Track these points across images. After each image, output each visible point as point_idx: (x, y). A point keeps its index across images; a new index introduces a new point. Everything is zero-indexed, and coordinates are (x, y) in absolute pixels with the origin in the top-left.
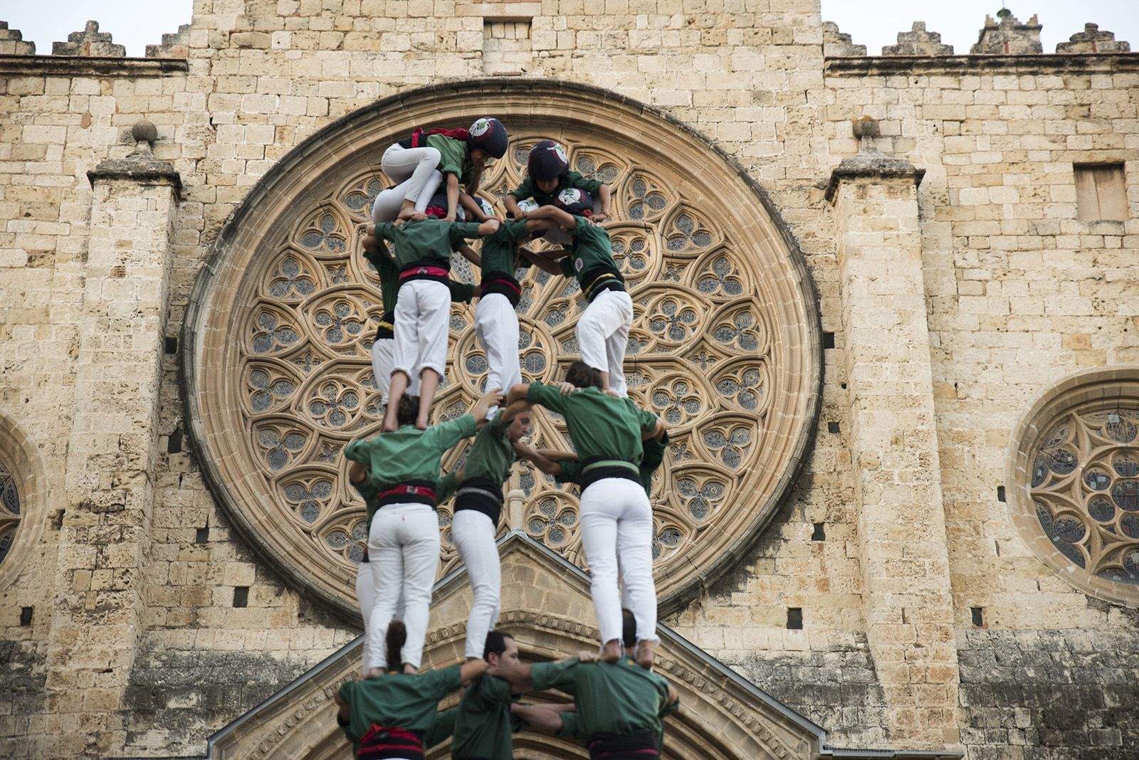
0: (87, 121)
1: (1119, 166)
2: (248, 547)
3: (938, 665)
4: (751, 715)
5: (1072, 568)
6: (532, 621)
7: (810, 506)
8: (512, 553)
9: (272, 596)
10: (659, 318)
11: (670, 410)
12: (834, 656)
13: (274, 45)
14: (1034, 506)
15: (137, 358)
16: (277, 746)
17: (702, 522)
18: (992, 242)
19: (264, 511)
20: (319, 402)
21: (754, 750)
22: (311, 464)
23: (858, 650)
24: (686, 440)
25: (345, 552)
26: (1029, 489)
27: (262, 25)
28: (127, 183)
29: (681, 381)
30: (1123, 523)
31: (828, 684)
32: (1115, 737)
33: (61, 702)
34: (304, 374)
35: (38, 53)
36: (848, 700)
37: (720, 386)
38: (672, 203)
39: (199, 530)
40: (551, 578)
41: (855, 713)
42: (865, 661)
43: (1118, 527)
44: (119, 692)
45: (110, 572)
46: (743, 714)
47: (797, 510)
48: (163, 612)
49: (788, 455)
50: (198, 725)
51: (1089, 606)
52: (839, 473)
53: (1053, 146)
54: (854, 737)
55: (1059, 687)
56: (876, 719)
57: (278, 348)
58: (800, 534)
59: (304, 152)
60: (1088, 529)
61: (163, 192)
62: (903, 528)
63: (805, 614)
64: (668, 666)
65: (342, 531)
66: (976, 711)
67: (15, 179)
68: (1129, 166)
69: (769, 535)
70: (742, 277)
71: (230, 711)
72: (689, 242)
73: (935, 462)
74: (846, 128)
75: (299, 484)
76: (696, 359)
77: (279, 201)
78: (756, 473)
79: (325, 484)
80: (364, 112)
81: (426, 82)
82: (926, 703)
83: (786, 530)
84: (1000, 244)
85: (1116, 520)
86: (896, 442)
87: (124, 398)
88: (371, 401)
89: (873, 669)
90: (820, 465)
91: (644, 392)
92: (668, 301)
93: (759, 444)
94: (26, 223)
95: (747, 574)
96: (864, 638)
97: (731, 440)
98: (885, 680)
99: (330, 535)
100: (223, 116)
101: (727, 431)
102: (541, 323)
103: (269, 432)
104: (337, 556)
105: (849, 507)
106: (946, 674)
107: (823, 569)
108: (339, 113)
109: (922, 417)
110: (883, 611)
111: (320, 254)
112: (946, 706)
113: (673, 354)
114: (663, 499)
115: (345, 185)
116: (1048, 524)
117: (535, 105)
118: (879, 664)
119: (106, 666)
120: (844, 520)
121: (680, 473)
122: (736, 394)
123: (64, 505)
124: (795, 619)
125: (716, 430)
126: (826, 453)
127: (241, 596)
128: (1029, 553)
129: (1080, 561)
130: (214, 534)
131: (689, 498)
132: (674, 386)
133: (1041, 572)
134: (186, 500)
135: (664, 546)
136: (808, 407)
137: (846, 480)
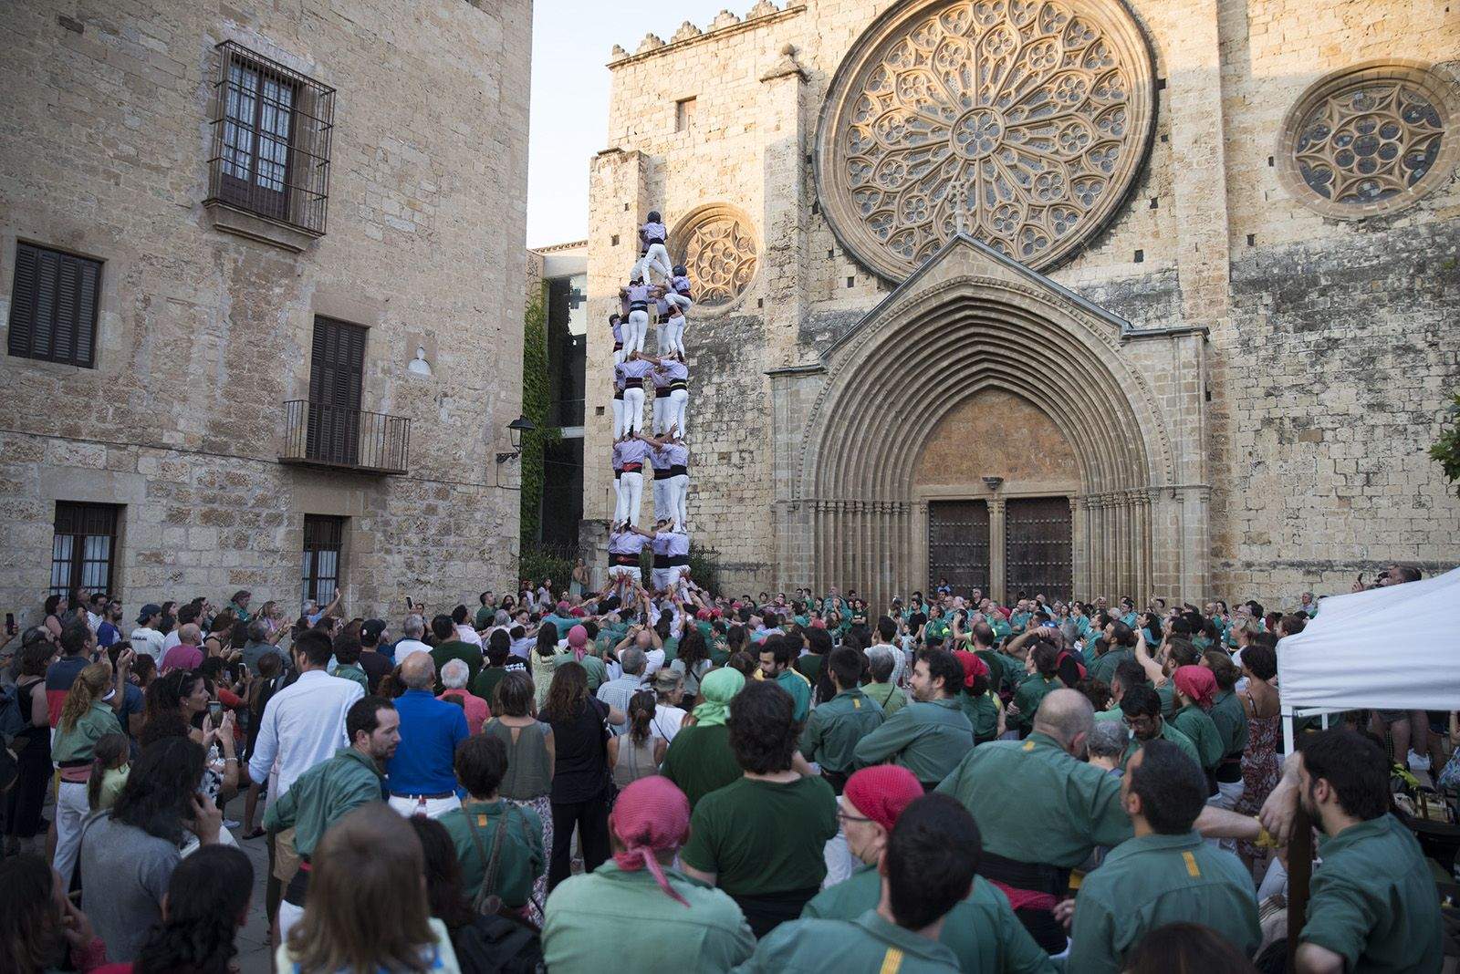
0: (764, 51)
2: (852, 257)
3: (1216, 273)
5: (1319, 200)
6: (971, 280)
7: (1149, 189)
8: (957, 246)
9: (865, 280)
10: (1063, 91)
11: (1070, 144)
12: (1158, 276)
14: (1298, 165)
15: (788, 170)
16: (851, 358)
17: (1087, 209)
19: (859, 238)
20: (884, 174)
22: (884, 208)
23: (1172, 270)
24: (1079, 162)
25: (902, 252)
26: (1295, 154)
28: (778, 80)
29: (1076, 126)
30: (1359, 165)
31: (1151, 292)
32: (1326, 302)
33: (772, 342)
34: (875, 161)
35: (741, 21)
36: (1161, 300)
37: (1100, 124)
38: (1069, 17)
39: (829, 252)
40: (979, 256)
41: (1165, 307)
42: (1175, 276)
43: (1355, 169)
44: (795, 335)
45: (786, 279)
46: (1083, 318)
47: (1141, 193)
49: (1135, 161)
51: (1324, 223)
52: (1167, 166)
54: (1164, 321)
55: (1292, 278)
56: (1177, 309)
57: (862, 150)
58: (1143, 206)
59: (863, 40)
60: (1334, 173)
61: (794, 79)
62: (1198, 195)
63: (1144, 252)
65: (899, 243)
66: (1238, 298)
70: (1112, 54)
72: (1080, 40)
73: (1220, 150)
75: (877, 221)
76: (1085, 111)
78: (1118, 174)
79: (890, 219)
80: (890, 9)
82: (1208, 297)
83: (1134, 205)
85: (1354, 164)
86: (1196, 142)
87: (785, 192)
89: (1178, 280)
90: (1155, 163)
91: (1055, 136)
92: (1067, 80)
93: (1121, 156)
94: (742, 111)
95: (1111, 234)
96: (1177, 263)
97: (1106, 156)
98: (1183, 287)
99: (894, 245)
100: (824, 30)
101: (1104, 151)
103: (860, 195)
105: (1171, 186)
106: (1221, 278)
107: (1156, 225)
108: (880, 12)
109: (1213, 123)
110: (1186, 246)
112: (1220, 297)
113: (1072, 110)
114: (1067, 197)
115: (888, 52)
116: (1306, 174)
118: (1181, 277)
119: (789, 324)
120: (1169, 194)
121: (1077, 181)
122: (1109, 128)
124: (1139, 257)
125: (1097, 152)
126: (1159, 153)
127: (851, 281)
128: (1287, 196)
129: (1327, 194)
130: (836, 253)
131: (1083, 195)
132: (1072, 130)
133: (1294, 207)
134: (822, 237)
135: (1068, 224)
136: (1147, 129)
137: (1171, 170)
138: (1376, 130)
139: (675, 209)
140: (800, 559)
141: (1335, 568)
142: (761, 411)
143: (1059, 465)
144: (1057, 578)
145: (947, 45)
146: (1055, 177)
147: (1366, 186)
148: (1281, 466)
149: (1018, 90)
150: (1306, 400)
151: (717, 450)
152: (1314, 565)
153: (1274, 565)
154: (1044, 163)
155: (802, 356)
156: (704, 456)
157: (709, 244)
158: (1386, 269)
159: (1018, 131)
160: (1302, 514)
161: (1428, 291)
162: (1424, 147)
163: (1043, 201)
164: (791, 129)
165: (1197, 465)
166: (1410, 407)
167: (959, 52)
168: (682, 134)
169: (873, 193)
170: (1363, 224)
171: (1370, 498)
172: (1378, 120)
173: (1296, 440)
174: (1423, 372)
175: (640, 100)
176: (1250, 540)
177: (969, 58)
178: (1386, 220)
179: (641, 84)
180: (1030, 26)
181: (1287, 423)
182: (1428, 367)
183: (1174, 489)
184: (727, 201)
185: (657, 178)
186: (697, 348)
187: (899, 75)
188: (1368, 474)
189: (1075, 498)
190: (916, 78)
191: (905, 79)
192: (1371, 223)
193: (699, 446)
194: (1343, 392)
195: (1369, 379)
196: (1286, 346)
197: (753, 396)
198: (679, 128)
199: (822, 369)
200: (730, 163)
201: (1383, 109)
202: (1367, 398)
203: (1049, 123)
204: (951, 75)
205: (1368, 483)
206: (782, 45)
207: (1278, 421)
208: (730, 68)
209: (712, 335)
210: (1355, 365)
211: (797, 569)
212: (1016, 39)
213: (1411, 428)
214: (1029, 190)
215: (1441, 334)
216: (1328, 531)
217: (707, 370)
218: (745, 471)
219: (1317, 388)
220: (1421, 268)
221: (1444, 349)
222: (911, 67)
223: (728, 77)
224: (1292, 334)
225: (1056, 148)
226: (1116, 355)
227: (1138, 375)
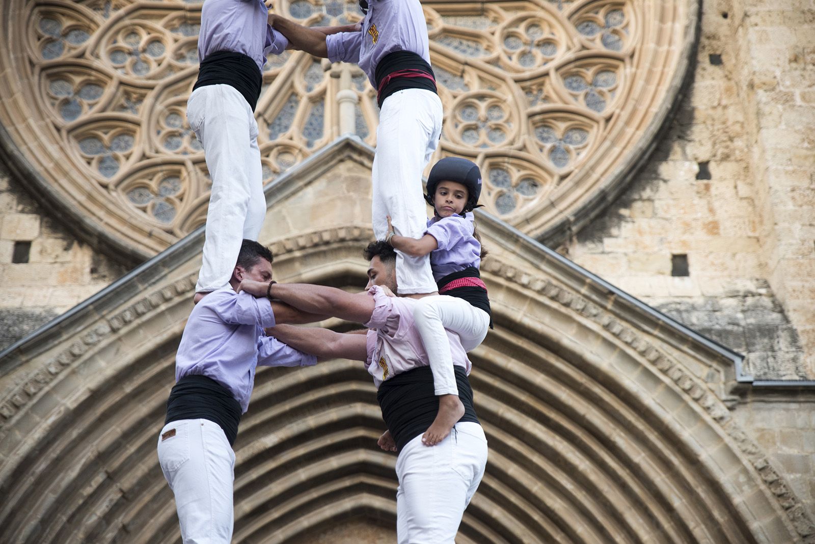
2: (32, 197)
4: (644, 341)
7: (691, 144)
8: (342, 161)
9: (59, 250)
11: (523, 54)
12: (733, 302)
16: (47, 389)
17: (564, 171)
20: (119, 50)
21: (650, 383)
22: (109, 113)
23: (760, 295)
24: (542, 84)
25: (149, 210)
29: (534, 24)
31: (730, 328)
36: (754, 344)
37: (581, 27)
41: (764, 359)
42: (770, 305)
46: (635, 340)
47: (677, 148)
49: (665, 87)
52: (725, 107)
58: (682, 173)
62: (809, 153)
63: (691, 260)
64: (539, 286)
65: (146, 187)
69: (646, 175)
75: (96, 137)
78: (625, 115)
79: (126, 138)
83: (665, 169)
86: (795, 59)
88: (180, 48)
89: (782, 312)
91: (493, 34)
93: (628, 83)
95: (621, 218)
96: (766, 285)
97: (594, 84)
98: (797, 321)
99: (132, 191)
101: (589, 73)
103: (61, 83)
104: (140, 213)
105: (739, 143)
107: (711, 211)
110: (791, 244)
114: (519, 144)
118: (791, 305)
120: (732, 158)
121: (537, 118)
122: (598, 36)
124: (680, 266)
125: (577, 74)
126: (709, 84)
127: (21, 251)
131: (548, 145)
132: (528, 28)
135: (521, 197)
136: (686, 34)
137: (733, 115)
146: (494, 107)
163: (469, 147)
169: (88, 83)
225: (494, 55)
226: (716, 426)
227: (771, 478)
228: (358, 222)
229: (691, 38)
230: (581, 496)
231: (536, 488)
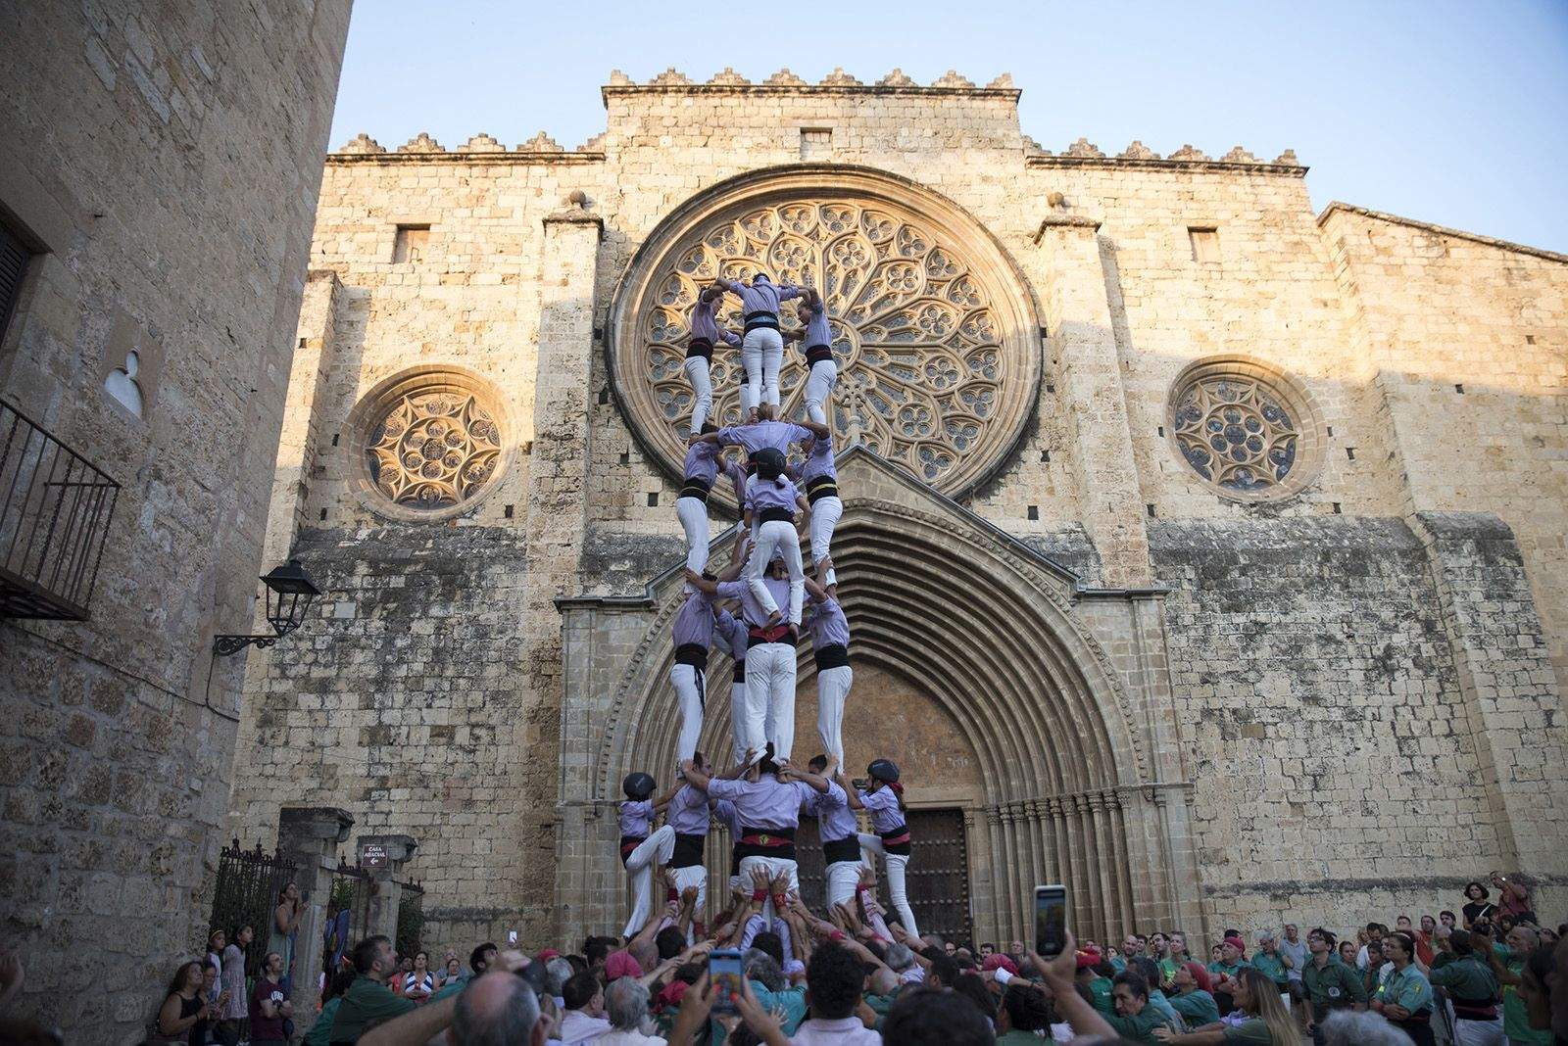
0: (539, 192)
1: (1214, 230)
2: (657, 466)
3: (1134, 539)
4: (1027, 567)
5: (1206, 480)
6: (871, 505)
7: (1039, 440)
10: (926, 320)
11: (938, 379)
12: (1064, 536)
13: (661, 144)
14: (1178, 441)
15: (578, 338)
17: (964, 452)
18: (1141, 273)
19: (667, 443)
21: (1030, 592)
23: (1078, 532)
24: (950, 399)
26: (1175, 430)
27: (653, 132)
28: (569, 225)
29: (944, 361)
30: (1233, 452)
31: (1063, 553)
32: (1247, 583)
33: (537, 566)
35: (507, 150)
37: (970, 364)
38: (930, 247)
39: (622, 456)
40: (883, 476)
42: (1084, 539)
43: (1230, 455)
44: (576, 560)
45: (565, 480)
46: (1021, 567)
47: (1030, 442)
48: (601, 509)
49: (1023, 406)
50: (631, 582)
51: (1220, 503)
52: (1056, 418)
53: (1174, 216)
55: (1211, 552)
56: (1096, 575)
57: (669, 338)
58: (1033, 458)
59: (685, 210)
60: (1212, 456)
61: (592, 232)
62: (1106, 451)
63: (1039, 510)
64: (968, 535)
66: (1160, 569)
67: (493, 229)
68: (1219, 230)
69: (1013, 458)
70: (980, 293)
71: (652, 572)
72: (943, 272)
73: (1124, 409)
74: (1043, 201)
76: (953, 347)
77: (668, 241)
81: (764, 166)
82: (1129, 564)
83: (1024, 455)
84: (1146, 274)
85: (1228, 450)
86: (1098, 395)
87: (571, 364)
88: (734, 372)
89: (1091, 543)
90: (1043, 414)
91: (920, 367)
92: (931, 309)
93: (1000, 400)
94: (501, 256)
95: (1000, 484)
96: (1082, 526)
97: (980, 399)
98: (1100, 550)
100: (628, 188)
101: (977, 393)
102: (847, 322)
103: (666, 393)
105: (1065, 440)
106: (1140, 545)
107: (1050, 480)
108: (706, 185)
109: (1112, 379)
110: (1095, 506)
111: (694, 277)
112: (1141, 565)
113: (938, 342)
114: (937, 436)
115: (711, 233)
116: (1187, 453)
117: (838, 181)
118: (1097, 539)
119: (566, 542)
120: (1061, 449)
121: (948, 420)
122: (981, 369)
123: (531, 438)
125: (970, 393)
126: (1047, 404)
127: (653, 499)
128: (1181, 470)
129: (1208, 477)
130: (632, 458)
131: (955, 437)
132: (940, 364)
133: (1188, 482)
134: (615, 434)
135: (940, 467)
136: (1035, 374)
137: (1061, 423)
138: (1242, 421)
139: (379, 363)
140: (601, 899)
141: (1302, 891)
142: (513, 666)
143: (949, 766)
144: (946, 922)
145: (785, 242)
146: (919, 412)
147: (1241, 474)
148: (1228, 767)
149: (874, 307)
150: (1243, 689)
151: (428, 721)
152: (1279, 888)
153: (1238, 889)
154: (908, 393)
155: (586, 589)
156: (404, 730)
157: (424, 421)
158: (1295, 555)
159: (874, 352)
160: (1257, 824)
161: (1337, 580)
162: (1284, 445)
163: (909, 437)
164: (583, 288)
165: (1177, 759)
166: (1342, 702)
167: (799, 252)
168: (400, 268)
169: (680, 393)
170: (1255, 509)
171: (1321, 806)
172: (1242, 413)
173: (1240, 735)
174: (1346, 665)
175: (336, 211)
176: (1208, 860)
177: (813, 261)
178: (1274, 507)
179: (342, 191)
180: (886, 244)
181: (1228, 717)
182: (1350, 659)
183: (1154, 788)
184: (467, 367)
185: (353, 317)
186: (407, 562)
187: (723, 261)
188: (1314, 776)
189: (974, 810)
190: (744, 269)
191: (729, 268)
192: (1263, 509)
193: (397, 714)
194: (1277, 682)
195: (1299, 669)
196: (1216, 627)
197: (501, 642)
198: (396, 258)
199: (649, 604)
200: (475, 317)
201: (1244, 402)
202: (1300, 690)
203: (912, 351)
204: (790, 275)
205: (1316, 787)
206: (567, 192)
207: (1217, 713)
208: (488, 202)
209: (430, 544)
210: (1284, 653)
211: (595, 914)
212: (870, 254)
213: (1346, 725)
214: (890, 422)
215: (1355, 626)
216: (1288, 845)
217: (421, 595)
218: (479, 757)
219: (1252, 676)
220: (1326, 556)
221: (1360, 641)
222: (740, 256)
223: (484, 211)
224: (1219, 614)
225: (921, 380)
226: (1064, 615)
227: (1093, 644)
228: (864, 496)
229: (1038, 377)
230: (986, 651)
231: (961, 646)
